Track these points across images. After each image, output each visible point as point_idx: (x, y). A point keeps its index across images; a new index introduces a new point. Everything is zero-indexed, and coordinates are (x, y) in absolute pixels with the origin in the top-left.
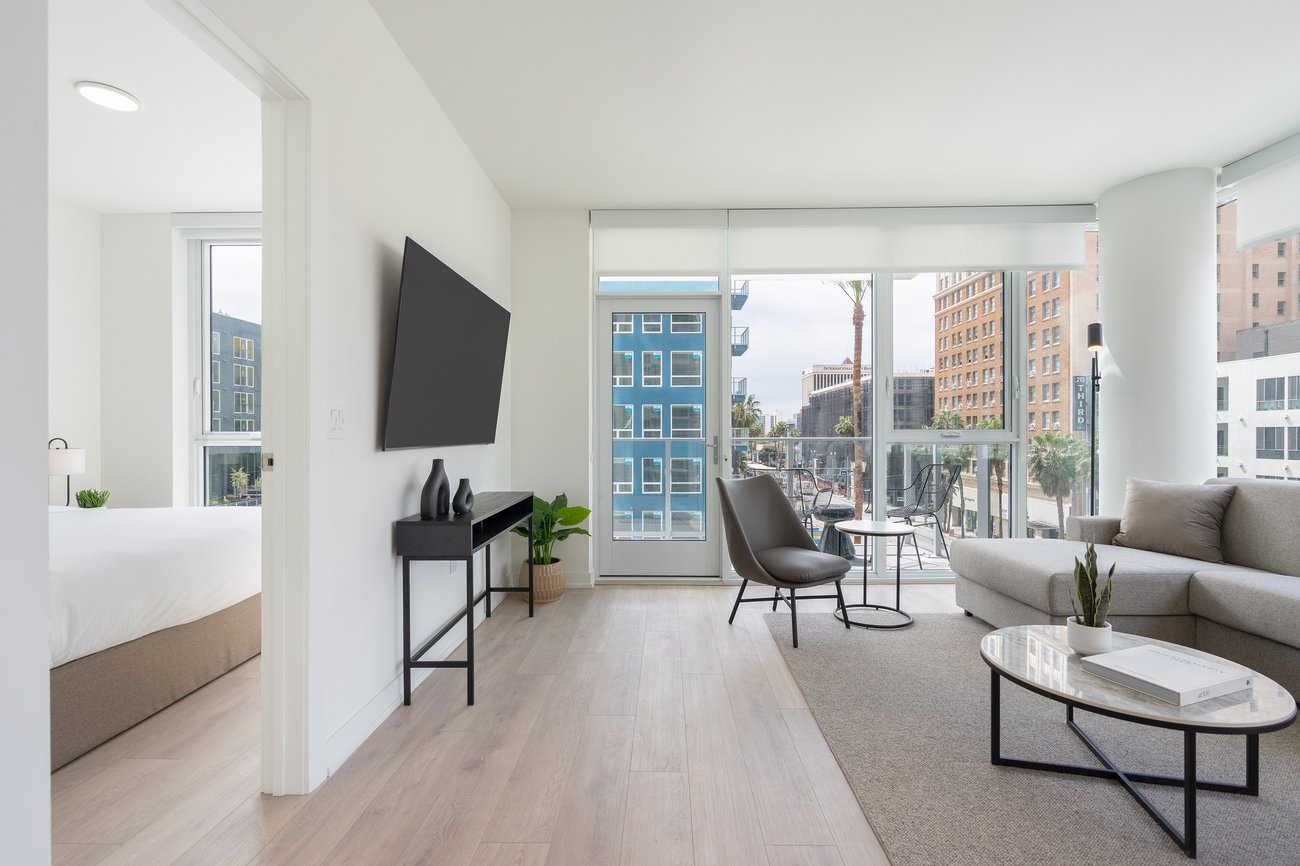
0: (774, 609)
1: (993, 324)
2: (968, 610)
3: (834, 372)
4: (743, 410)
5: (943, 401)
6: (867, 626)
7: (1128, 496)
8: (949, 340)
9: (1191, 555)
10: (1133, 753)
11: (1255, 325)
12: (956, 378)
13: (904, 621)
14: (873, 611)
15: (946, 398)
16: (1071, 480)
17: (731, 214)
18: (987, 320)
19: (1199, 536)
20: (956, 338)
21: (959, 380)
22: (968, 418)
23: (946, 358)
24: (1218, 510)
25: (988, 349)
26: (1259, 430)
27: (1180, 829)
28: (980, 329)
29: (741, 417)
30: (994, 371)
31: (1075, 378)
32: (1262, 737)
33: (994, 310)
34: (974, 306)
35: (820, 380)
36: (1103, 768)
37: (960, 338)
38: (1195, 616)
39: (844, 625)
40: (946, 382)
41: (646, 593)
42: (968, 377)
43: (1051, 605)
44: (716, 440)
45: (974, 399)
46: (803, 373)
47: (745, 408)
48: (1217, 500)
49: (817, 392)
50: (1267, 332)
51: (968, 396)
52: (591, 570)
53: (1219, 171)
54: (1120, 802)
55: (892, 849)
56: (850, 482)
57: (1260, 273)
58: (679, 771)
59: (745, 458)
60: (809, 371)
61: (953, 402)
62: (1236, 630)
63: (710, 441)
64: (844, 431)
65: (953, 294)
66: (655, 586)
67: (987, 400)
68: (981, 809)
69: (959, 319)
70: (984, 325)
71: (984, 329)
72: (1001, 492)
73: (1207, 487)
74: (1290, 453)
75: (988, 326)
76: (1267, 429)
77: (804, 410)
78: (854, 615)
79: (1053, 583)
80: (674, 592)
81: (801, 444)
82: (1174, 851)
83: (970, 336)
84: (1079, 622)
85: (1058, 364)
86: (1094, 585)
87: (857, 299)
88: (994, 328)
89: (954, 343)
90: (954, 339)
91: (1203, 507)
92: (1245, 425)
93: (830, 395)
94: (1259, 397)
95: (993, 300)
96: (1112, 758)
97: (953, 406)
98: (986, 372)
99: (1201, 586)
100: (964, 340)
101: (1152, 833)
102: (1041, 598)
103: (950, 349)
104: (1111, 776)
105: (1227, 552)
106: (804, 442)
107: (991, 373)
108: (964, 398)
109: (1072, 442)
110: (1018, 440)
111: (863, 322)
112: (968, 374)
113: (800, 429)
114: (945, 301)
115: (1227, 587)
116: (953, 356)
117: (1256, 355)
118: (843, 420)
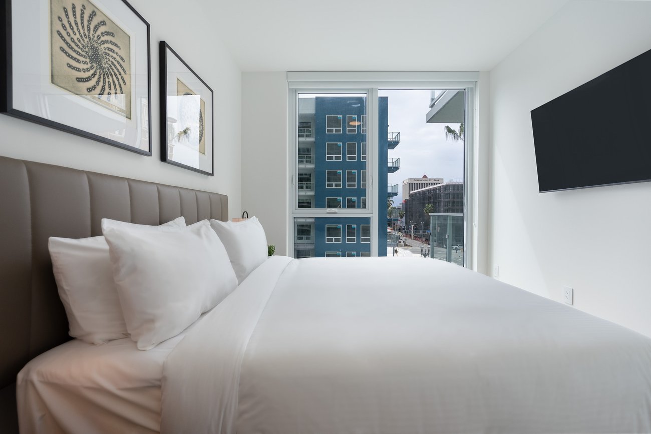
3: (419, 182)
49: (412, 192)
64: (428, 211)
93: (420, 193)
113: (404, 210)
118: (428, 206)
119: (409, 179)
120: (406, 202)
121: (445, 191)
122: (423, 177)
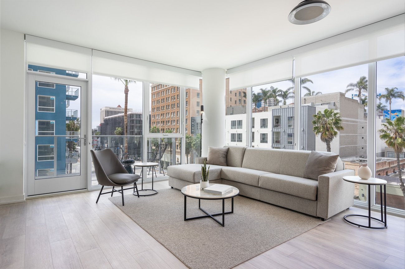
0: (112, 196)
1: (169, 98)
2: (172, 186)
3: (114, 110)
4: (74, 124)
5: (153, 123)
6: (145, 196)
7: (209, 151)
8: (156, 102)
9: (221, 164)
10: (212, 211)
11: (231, 106)
12: (158, 115)
13: (155, 192)
14: (145, 191)
15: (154, 122)
16: (190, 149)
17: (93, 51)
18: (168, 96)
19: (222, 160)
20: (158, 101)
21: (159, 116)
22: (162, 129)
23: (155, 108)
24: (225, 153)
25: (168, 106)
26: (231, 134)
27: (222, 222)
28: (165, 99)
29: (74, 126)
30: (169, 114)
31: (192, 118)
32: (234, 198)
33: (169, 93)
34: (164, 91)
35: (108, 113)
36: (206, 215)
37: (159, 102)
38: (222, 179)
39: (137, 197)
40: (154, 117)
41: (55, 199)
42: (162, 115)
43: (194, 180)
44: (86, 136)
45: (164, 123)
46: (101, 109)
47: (76, 123)
48: (226, 151)
49: (107, 117)
50: (233, 108)
51: (162, 122)
52: (24, 194)
53: (226, 70)
54: (210, 221)
55: (166, 245)
56: (120, 153)
57: (232, 92)
58: (96, 248)
59: (74, 145)
60: (104, 109)
61: (157, 123)
62: (229, 180)
63: (83, 137)
64: (118, 133)
65: (157, 86)
66: (58, 196)
67: (173, 123)
68: (184, 231)
69: (159, 95)
70: (167, 98)
71: (167, 99)
72: (171, 154)
73: (224, 148)
74: (237, 140)
75: (168, 99)
76: (233, 134)
77: (101, 124)
78: (140, 193)
79: (194, 174)
80: (68, 197)
81: (100, 138)
82: (221, 227)
83: (162, 102)
84: (202, 181)
85: (187, 113)
86: (206, 171)
87: (126, 84)
88: (169, 100)
89: (157, 104)
90: (157, 102)
91: (223, 153)
92: (229, 133)
93: (112, 119)
94: (231, 126)
95: (169, 90)
96: (208, 213)
97: (157, 125)
98: (167, 114)
99: (223, 171)
100: (160, 102)
101: (217, 225)
102: (192, 180)
103: (156, 105)
104: (209, 216)
105: (228, 164)
106: (101, 138)
107: (168, 114)
108: (160, 122)
109: (190, 137)
110: (183, 136)
111: (128, 93)
112: (162, 114)
113: (100, 132)
114: (155, 89)
115: (228, 171)
116: (157, 108)
117: (231, 114)
118: (118, 129)
119: (105, 107)
120: (102, 125)
121: (131, 118)
122: (118, 107)
